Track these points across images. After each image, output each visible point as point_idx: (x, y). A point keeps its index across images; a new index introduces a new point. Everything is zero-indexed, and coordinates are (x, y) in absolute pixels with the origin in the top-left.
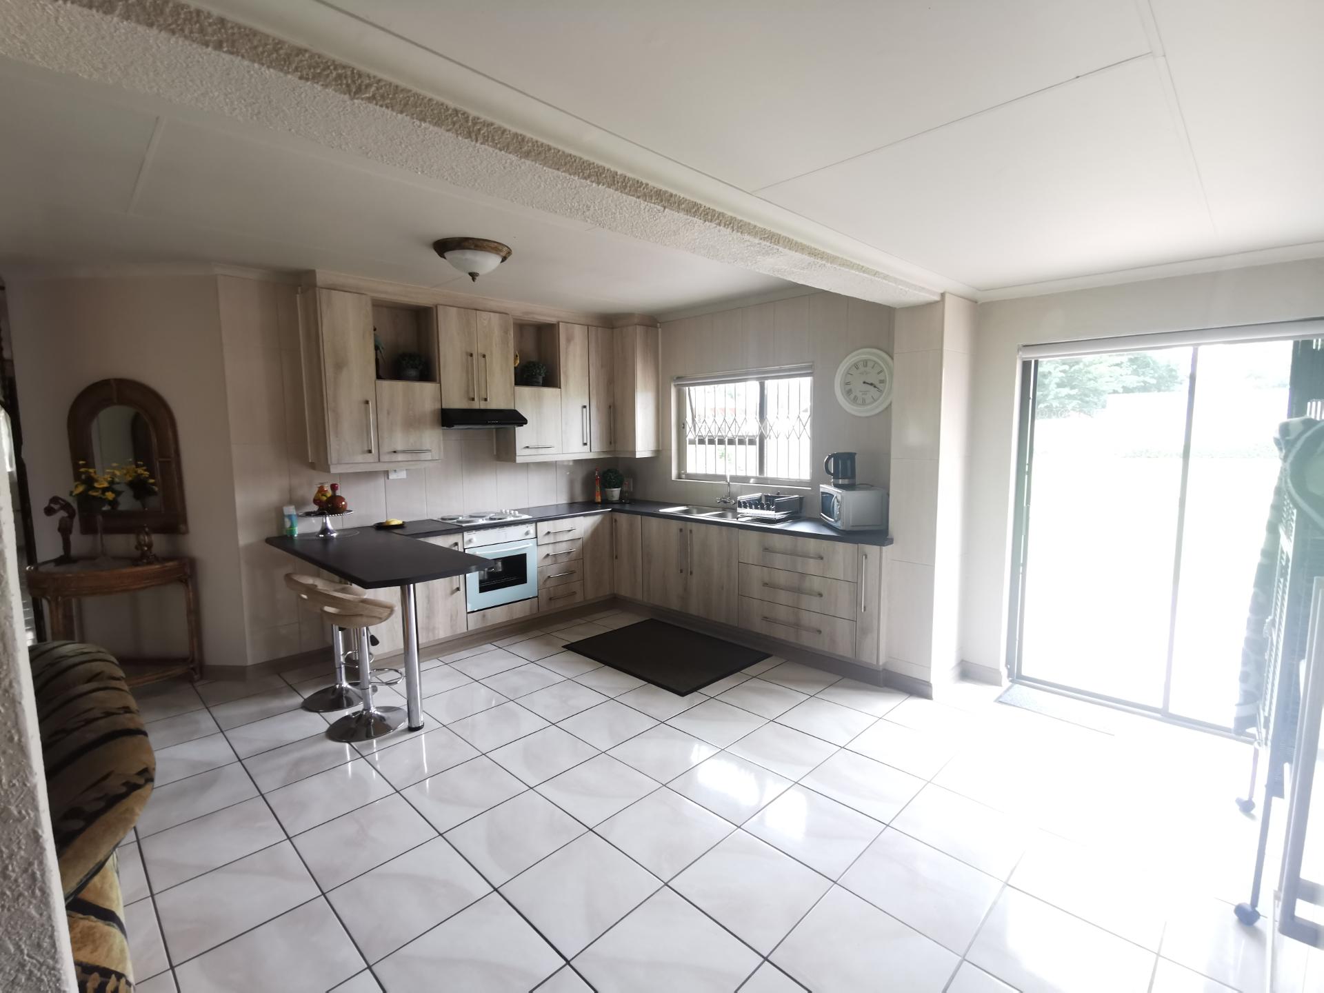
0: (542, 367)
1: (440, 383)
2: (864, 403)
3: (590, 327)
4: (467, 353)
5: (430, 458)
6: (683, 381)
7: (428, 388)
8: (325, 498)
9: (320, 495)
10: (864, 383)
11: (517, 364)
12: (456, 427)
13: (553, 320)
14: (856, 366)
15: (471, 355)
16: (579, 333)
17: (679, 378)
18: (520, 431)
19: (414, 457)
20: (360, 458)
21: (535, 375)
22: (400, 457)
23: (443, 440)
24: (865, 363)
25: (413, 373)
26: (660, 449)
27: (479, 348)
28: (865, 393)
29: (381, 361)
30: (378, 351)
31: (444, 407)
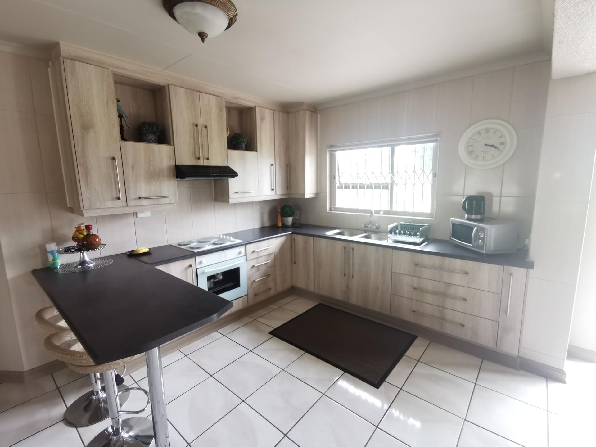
0: (245, 137)
1: (174, 145)
3: (275, 111)
4: (193, 124)
5: (169, 203)
6: (333, 147)
7: (163, 149)
8: (82, 236)
9: (78, 233)
10: (486, 145)
11: (228, 135)
12: (187, 179)
13: (251, 105)
14: (479, 133)
15: (197, 126)
16: (268, 114)
18: (231, 181)
19: (156, 201)
20: (110, 204)
21: (241, 142)
22: (144, 202)
23: (178, 188)
24: (488, 131)
25: (152, 137)
26: (319, 192)
27: (202, 121)
28: (486, 152)
29: (125, 127)
30: (123, 119)
31: (177, 164)
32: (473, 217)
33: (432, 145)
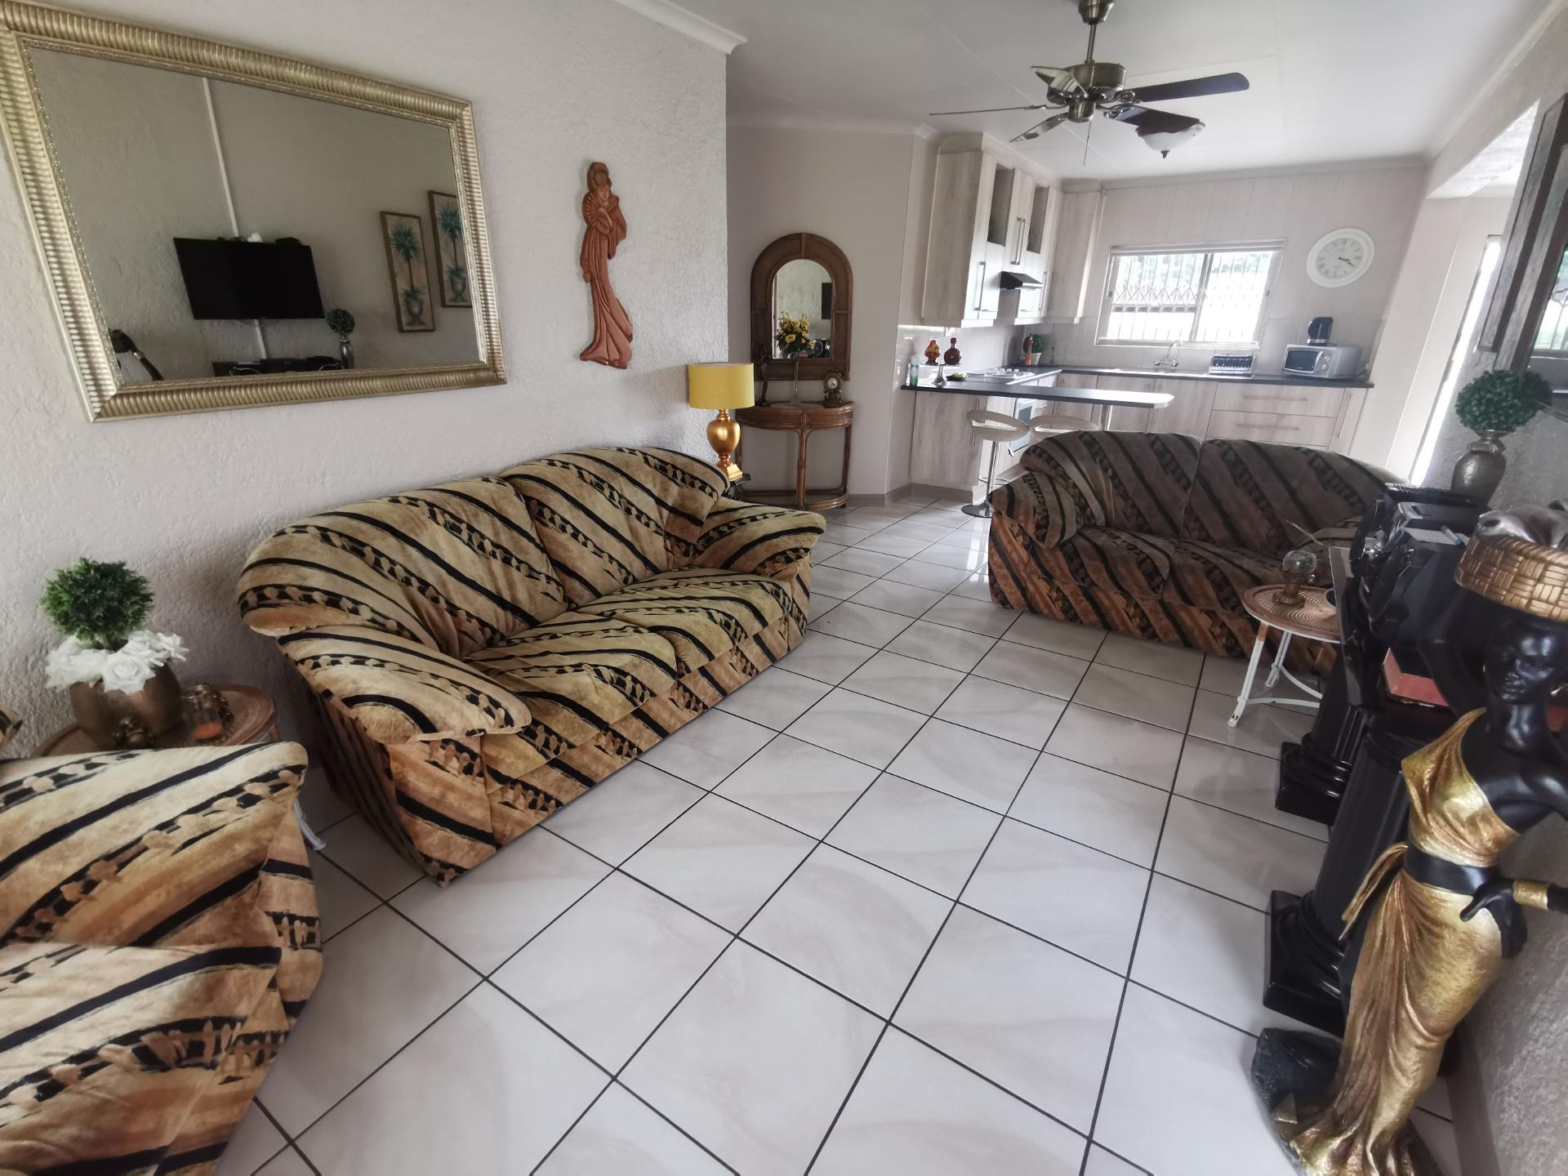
1: (1005, 246)
2: (1336, 276)
4: (1017, 217)
5: (994, 318)
6: (1117, 249)
7: (999, 251)
9: (932, 348)
10: (1339, 258)
13: (1046, 184)
14: (1334, 243)
15: (1019, 219)
17: (1114, 247)
24: (1344, 241)
25: (998, 236)
27: (1022, 213)
28: (1338, 267)
31: (1003, 270)
32: (1317, 341)
33: (1270, 253)
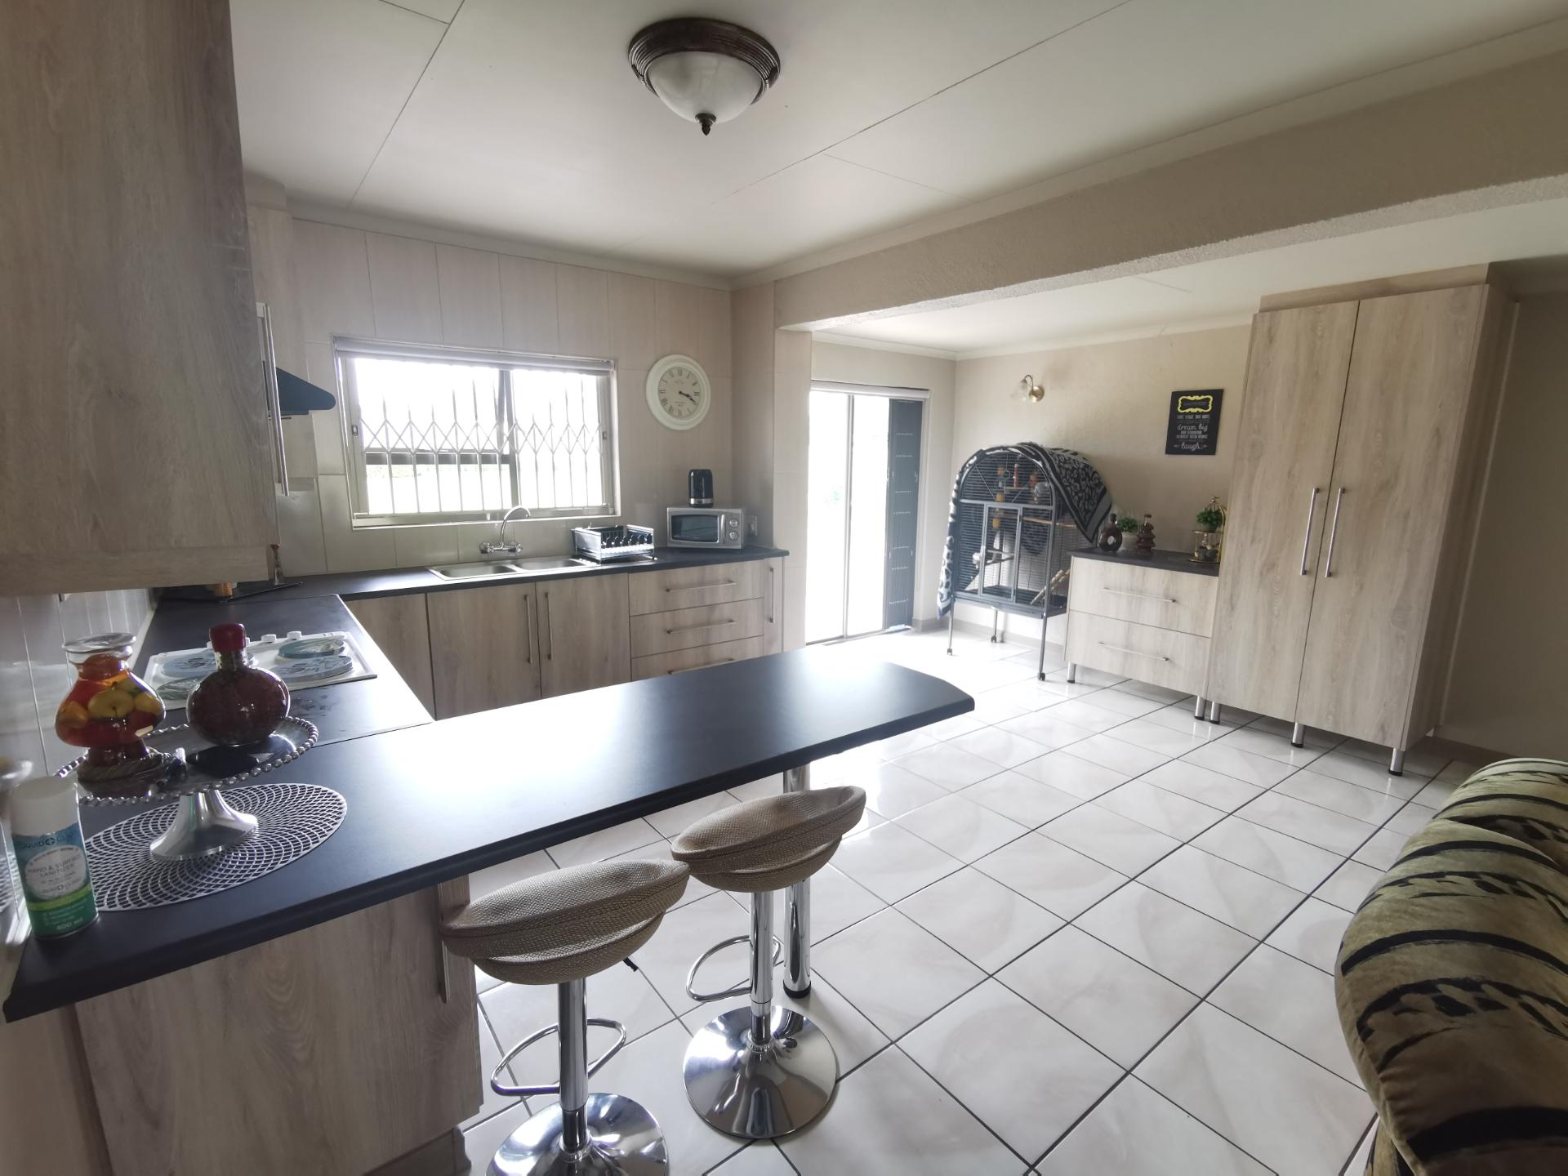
2: (680, 415)
10: (680, 393)
14: (671, 373)
24: (680, 371)
28: (681, 404)
32: (704, 501)
